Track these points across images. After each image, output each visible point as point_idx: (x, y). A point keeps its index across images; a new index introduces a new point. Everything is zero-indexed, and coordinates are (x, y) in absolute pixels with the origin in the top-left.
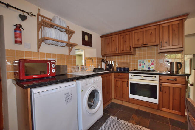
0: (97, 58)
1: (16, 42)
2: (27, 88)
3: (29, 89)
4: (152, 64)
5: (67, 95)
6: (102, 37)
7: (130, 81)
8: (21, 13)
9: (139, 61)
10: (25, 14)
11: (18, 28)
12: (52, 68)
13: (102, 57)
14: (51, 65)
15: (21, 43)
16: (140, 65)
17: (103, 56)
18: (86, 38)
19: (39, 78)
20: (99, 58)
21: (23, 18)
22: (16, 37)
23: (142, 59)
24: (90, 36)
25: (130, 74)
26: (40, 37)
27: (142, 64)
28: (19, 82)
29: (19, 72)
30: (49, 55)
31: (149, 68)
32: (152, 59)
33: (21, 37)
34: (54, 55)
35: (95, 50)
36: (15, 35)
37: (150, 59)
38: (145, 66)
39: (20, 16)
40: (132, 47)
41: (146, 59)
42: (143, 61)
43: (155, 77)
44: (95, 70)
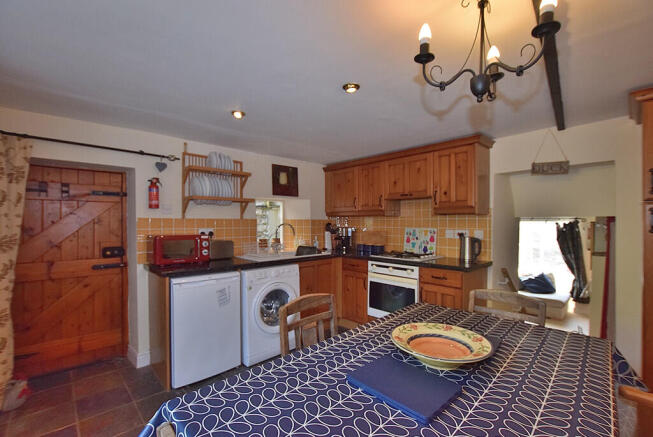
0: (313, 222)
1: (151, 206)
2: (164, 276)
3: (167, 279)
4: (432, 239)
5: (222, 291)
6: (325, 170)
7: (372, 277)
8: (158, 160)
9: (407, 230)
10: (165, 161)
11: (154, 184)
12: (202, 248)
13: (326, 218)
14: (201, 242)
15: (157, 206)
16: (408, 241)
17: (329, 215)
18: (283, 179)
19: (181, 263)
20: (320, 221)
21: (161, 167)
22: (150, 199)
23: (412, 226)
24: (293, 173)
25: (370, 263)
26: (187, 195)
27: (411, 237)
28: (153, 268)
29: (155, 254)
30: (201, 222)
31: (425, 249)
32: (432, 226)
33: (157, 199)
34: (210, 222)
35: (307, 203)
36: (150, 195)
37: (428, 226)
38: (418, 243)
39: (158, 164)
40: (383, 198)
41: (420, 226)
42: (414, 231)
43: (413, 270)
44: (300, 250)
